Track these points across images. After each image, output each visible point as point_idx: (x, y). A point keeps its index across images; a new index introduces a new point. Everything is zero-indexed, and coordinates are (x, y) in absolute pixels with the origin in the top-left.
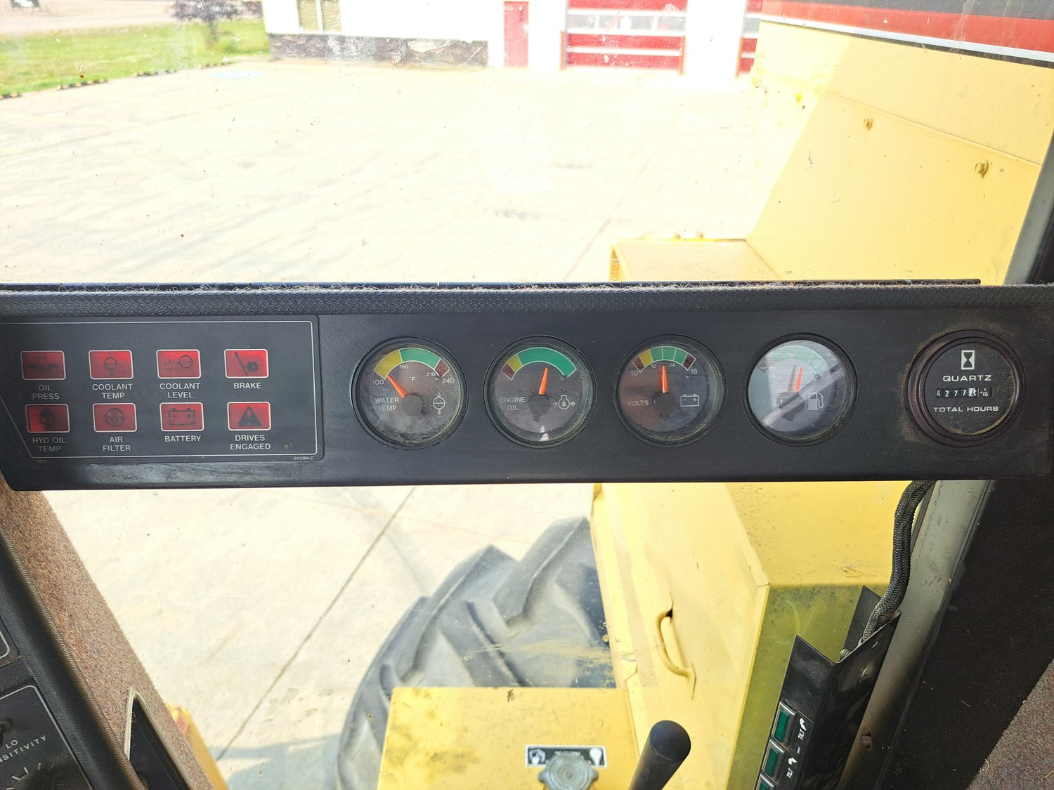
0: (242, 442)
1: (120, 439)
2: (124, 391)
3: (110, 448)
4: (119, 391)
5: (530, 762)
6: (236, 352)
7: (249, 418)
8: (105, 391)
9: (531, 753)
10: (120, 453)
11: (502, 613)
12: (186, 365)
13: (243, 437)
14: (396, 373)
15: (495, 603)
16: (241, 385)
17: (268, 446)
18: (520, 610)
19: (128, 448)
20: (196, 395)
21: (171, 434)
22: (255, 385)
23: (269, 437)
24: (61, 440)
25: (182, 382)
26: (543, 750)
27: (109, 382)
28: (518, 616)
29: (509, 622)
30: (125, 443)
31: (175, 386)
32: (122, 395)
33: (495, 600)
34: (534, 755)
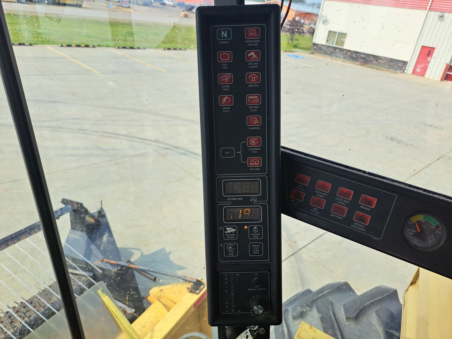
0: (356, 225)
1: (317, 209)
2: (324, 195)
3: (313, 211)
4: (322, 195)
6: (366, 196)
7: (362, 219)
8: (318, 193)
10: (315, 214)
11: (346, 313)
12: (347, 195)
13: (357, 224)
14: (419, 222)
15: (344, 308)
16: (363, 207)
17: (364, 230)
18: (354, 316)
19: (318, 213)
20: (347, 205)
21: (333, 214)
22: (368, 209)
23: (366, 227)
24: (299, 203)
25: (344, 199)
27: (321, 191)
28: (353, 317)
29: (348, 318)
30: (317, 211)
31: (341, 200)
32: (323, 196)
33: (344, 306)
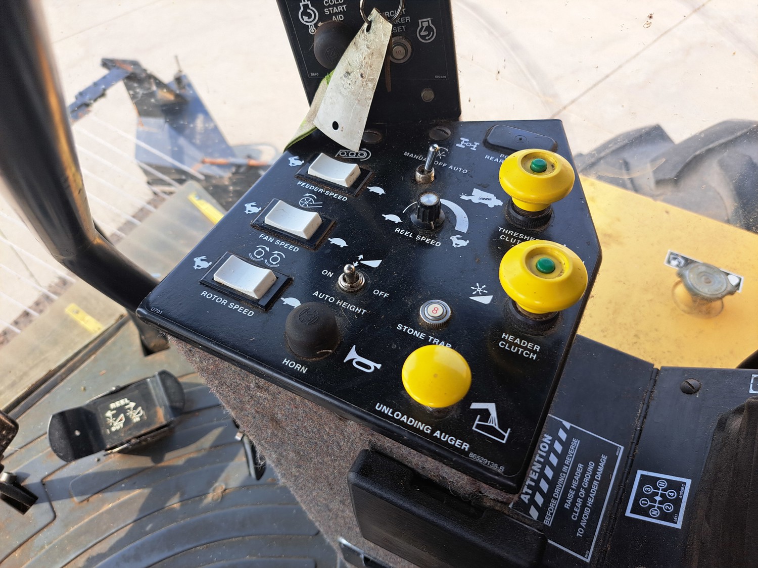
5: (669, 262)
9: (672, 256)
11: (655, 174)
26: (683, 258)
28: (669, 180)
29: (659, 183)
34: (675, 259)
